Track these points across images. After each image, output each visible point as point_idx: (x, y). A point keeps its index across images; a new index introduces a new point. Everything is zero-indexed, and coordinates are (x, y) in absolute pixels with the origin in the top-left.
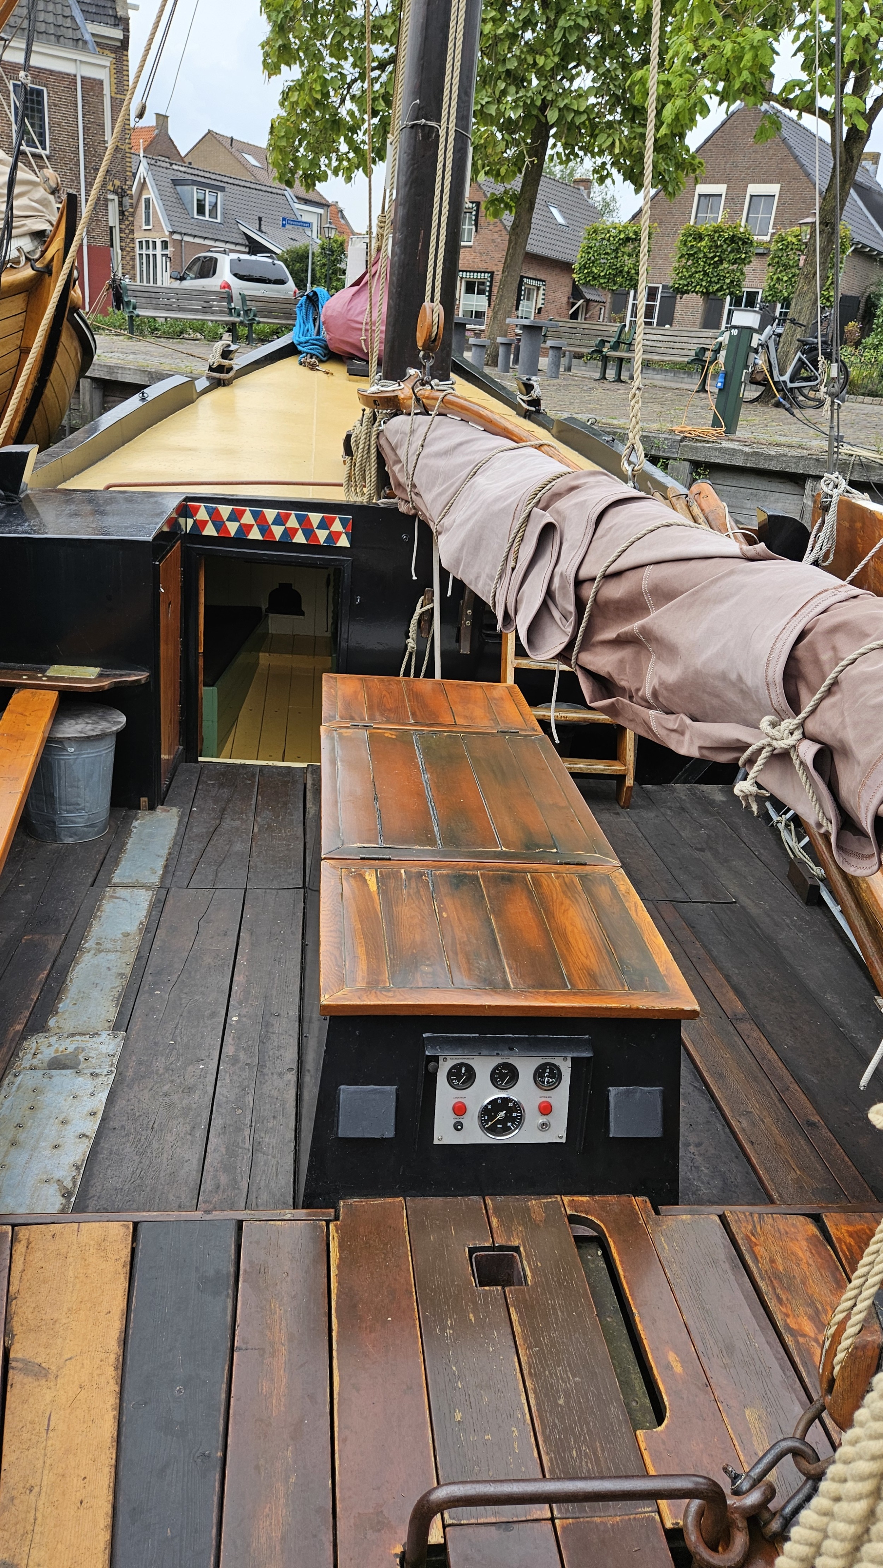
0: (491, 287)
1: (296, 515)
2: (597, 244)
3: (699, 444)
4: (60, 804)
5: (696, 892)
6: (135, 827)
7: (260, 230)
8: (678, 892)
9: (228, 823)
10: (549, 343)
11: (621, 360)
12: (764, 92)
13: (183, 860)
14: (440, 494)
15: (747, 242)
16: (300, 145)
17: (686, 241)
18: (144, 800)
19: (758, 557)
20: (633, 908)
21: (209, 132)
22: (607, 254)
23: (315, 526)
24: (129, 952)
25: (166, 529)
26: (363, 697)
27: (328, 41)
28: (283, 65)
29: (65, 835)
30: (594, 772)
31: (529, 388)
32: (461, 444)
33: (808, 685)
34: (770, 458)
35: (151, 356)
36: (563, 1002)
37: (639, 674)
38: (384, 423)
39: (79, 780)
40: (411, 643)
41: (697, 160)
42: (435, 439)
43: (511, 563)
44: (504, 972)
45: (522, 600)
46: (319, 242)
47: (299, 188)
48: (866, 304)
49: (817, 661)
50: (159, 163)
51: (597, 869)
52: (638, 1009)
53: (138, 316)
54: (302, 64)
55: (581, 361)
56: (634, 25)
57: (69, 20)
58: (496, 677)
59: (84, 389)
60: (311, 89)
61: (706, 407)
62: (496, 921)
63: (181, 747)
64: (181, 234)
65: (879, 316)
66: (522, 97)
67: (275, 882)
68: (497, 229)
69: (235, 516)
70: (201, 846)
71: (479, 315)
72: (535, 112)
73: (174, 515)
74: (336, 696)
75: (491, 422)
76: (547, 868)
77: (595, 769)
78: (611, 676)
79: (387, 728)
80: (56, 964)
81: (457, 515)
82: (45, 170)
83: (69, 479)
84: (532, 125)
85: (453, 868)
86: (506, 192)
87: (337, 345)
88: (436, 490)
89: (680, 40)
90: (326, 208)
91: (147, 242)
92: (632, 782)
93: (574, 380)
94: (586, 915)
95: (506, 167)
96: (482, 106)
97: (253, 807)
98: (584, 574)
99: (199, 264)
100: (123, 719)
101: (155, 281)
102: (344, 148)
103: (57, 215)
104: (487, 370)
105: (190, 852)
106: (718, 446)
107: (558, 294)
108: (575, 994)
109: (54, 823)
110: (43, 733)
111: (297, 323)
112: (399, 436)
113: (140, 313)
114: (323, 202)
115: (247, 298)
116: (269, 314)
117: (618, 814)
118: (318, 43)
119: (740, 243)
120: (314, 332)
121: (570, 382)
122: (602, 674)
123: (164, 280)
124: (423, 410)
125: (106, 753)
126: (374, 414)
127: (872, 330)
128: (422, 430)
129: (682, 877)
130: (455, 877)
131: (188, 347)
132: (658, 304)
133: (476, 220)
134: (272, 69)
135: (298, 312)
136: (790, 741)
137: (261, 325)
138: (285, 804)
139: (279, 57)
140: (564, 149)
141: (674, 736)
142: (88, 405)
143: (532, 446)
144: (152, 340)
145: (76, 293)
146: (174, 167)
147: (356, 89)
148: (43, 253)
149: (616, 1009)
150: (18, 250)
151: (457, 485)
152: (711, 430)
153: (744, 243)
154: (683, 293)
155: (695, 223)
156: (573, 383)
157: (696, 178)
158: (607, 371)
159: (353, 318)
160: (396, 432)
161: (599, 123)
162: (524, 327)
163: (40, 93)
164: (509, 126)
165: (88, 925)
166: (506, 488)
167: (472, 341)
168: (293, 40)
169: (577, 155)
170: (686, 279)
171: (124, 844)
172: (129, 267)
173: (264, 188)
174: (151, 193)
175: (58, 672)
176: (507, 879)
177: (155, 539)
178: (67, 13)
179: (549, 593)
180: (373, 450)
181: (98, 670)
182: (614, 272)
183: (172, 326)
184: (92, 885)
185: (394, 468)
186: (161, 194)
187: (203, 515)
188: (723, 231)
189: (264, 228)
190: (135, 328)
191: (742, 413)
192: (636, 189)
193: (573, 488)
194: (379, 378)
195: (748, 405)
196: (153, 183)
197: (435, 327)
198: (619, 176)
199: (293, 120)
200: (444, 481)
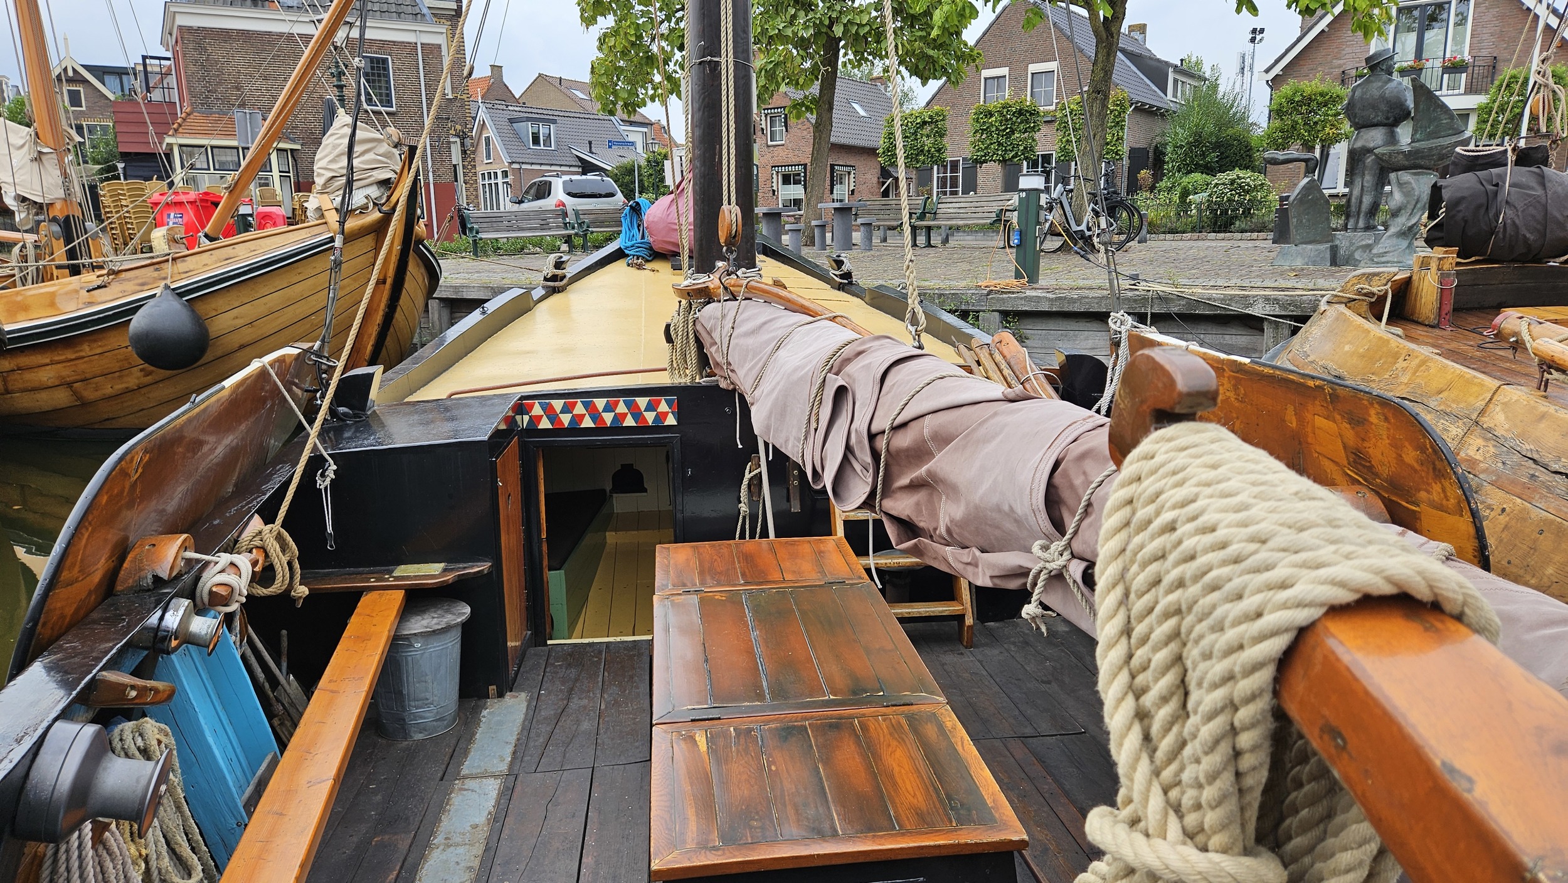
0: (805, 177)
1: (624, 401)
3: (1004, 296)
4: (409, 701)
5: (1045, 727)
6: (484, 717)
7: (591, 152)
8: (1026, 727)
9: (576, 703)
10: (859, 221)
11: (929, 229)
13: (531, 744)
14: (751, 369)
15: (1034, 113)
16: (618, 80)
17: (978, 118)
18: (492, 689)
19: (1018, 398)
20: (960, 743)
21: (540, 75)
23: (643, 410)
24: (477, 844)
25: (503, 427)
26: (694, 563)
28: (598, 17)
29: (415, 732)
30: (932, 614)
31: (839, 263)
32: (765, 323)
33: (1069, 508)
34: (1073, 301)
35: (493, 273)
36: (891, 844)
37: (934, 514)
38: (699, 311)
39: (427, 675)
40: (744, 508)
41: (975, 52)
42: (743, 321)
43: (813, 425)
44: (833, 819)
45: (826, 457)
46: (644, 156)
47: (620, 113)
48: (1155, 153)
49: (1072, 487)
50: (496, 106)
51: (922, 708)
52: (967, 844)
53: (481, 239)
54: (615, 15)
55: (896, 231)
58: (829, 531)
59: (433, 308)
60: (626, 34)
61: (1009, 262)
62: (824, 770)
63: (529, 632)
64: (519, 163)
65: (1168, 162)
66: (811, 18)
67: (622, 758)
68: (805, 127)
69: (567, 409)
70: (549, 729)
71: (797, 203)
72: (824, 30)
73: (511, 413)
74: (668, 566)
75: (789, 301)
76: (874, 712)
77: (933, 612)
78: (910, 519)
79: (716, 590)
80: (406, 864)
81: (765, 386)
82: (388, 128)
83: (415, 392)
84: (822, 40)
85: (781, 721)
86: (806, 97)
87: (660, 246)
88: (748, 366)
90: (649, 127)
91: (489, 173)
92: (971, 620)
93: (887, 249)
94: (913, 755)
95: (804, 77)
96: (779, 30)
97: (600, 684)
98: (875, 428)
99: (535, 188)
100: (468, 610)
101: (498, 208)
102: (657, 78)
103: (401, 164)
104: (804, 252)
105: (538, 735)
106: (1023, 295)
107: (869, 176)
108: (903, 834)
109: (404, 720)
110: (389, 631)
111: (624, 229)
112: (712, 321)
113: (483, 237)
114: (647, 121)
115: (580, 213)
116: (601, 224)
117: (962, 654)
119: (1028, 115)
120: (638, 237)
121: (883, 253)
122: (903, 517)
123: (507, 205)
124: (731, 297)
125: (452, 645)
126: (690, 305)
127: (1164, 175)
128: (732, 314)
129: (1029, 712)
130: (783, 729)
131: (529, 260)
132: (960, 175)
133: (786, 123)
134: (589, 21)
135: (624, 220)
136: (1061, 562)
137: (595, 234)
138: (632, 677)
139: (593, 10)
140: (855, 56)
141: (970, 568)
142: (438, 323)
143: (826, 319)
144: (494, 259)
145: (420, 228)
146: (510, 108)
147: (664, 28)
148: (389, 197)
149: (944, 846)
150: (366, 198)
151: (764, 359)
152: (1014, 282)
153: (1031, 114)
154: (982, 163)
155: (985, 102)
156: (886, 252)
157: (978, 66)
158: (918, 238)
159: (672, 221)
160: (710, 318)
161: (882, 31)
162: (835, 210)
163: (385, 61)
164: (802, 44)
165: (437, 820)
166: (803, 358)
167: (787, 227)
169: (867, 59)
170: (983, 150)
171: (474, 734)
172: (473, 197)
173: (590, 116)
174: (490, 132)
175: (405, 571)
176: (836, 726)
177: (491, 438)
179: (848, 448)
180: (691, 336)
181: (442, 565)
182: (916, 152)
183: (513, 244)
184: (442, 779)
185: (711, 350)
186: (499, 132)
187: (537, 410)
188: (1010, 107)
189: (594, 150)
190: (478, 249)
191: (1043, 263)
192: (924, 84)
193: (860, 353)
194: (690, 271)
195: (1048, 255)
196: (492, 124)
197: (734, 226)
198: (906, 73)
199: (610, 59)
200: (754, 357)
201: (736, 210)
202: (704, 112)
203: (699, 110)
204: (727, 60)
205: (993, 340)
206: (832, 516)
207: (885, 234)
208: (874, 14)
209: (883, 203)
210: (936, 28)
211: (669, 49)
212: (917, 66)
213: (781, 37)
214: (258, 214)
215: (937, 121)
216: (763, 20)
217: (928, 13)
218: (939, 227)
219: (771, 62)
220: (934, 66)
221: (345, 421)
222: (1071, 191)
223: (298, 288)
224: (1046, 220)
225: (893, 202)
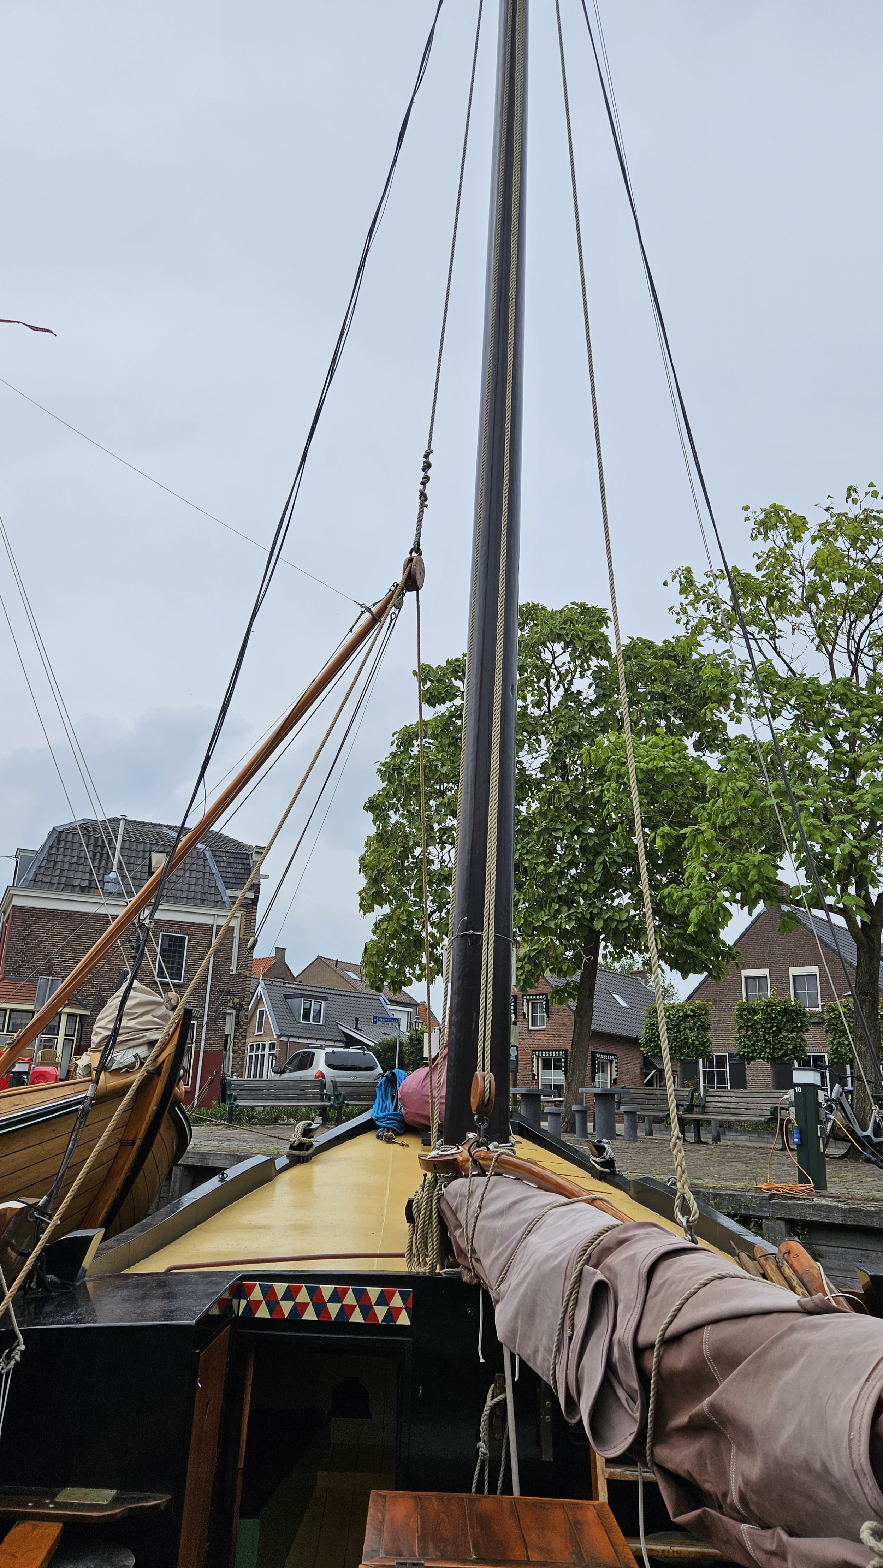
0: (566, 1062)
1: (353, 1289)
3: (789, 1202)
7: (356, 1028)
10: (623, 1108)
11: (699, 1123)
12: (777, 896)
14: (497, 1258)
15: (801, 1013)
16: (389, 960)
17: (741, 1015)
19: (820, 1310)
21: (319, 957)
23: (373, 1302)
25: (215, 1312)
26: (416, 1522)
27: (412, 887)
28: (375, 906)
31: (600, 1150)
32: (515, 1203)
35: (244, 1141)
37: (722, 1473)
38: (445, 1186)
40: (482, 1447)
41: (734, 950)
42: (492, 1200)
43: (568, 1332)
45: (583, 1377)
46: (408, 1034)
47: (387, 991)
50: (274, 983)
53: (238, 1106)
54: (391, 903)
55: (663, 1123)
56: (659, 858)
57: (213, 889)
58: (590, 1493)
59: (175, 1174)
60: (398, 919)
61: (791, 1165)
64: (287, 1036)
66: (573, 913)
68: (567, 1013)
69: (289, 1295)
71: (558, 1088)
72: (586, 923)
73: (226, 1296)
74: (382, 1522)
75: (544, 1179)
78: (692, 1477)
81: (513, 1279)
82: (170, 995)
83: (134, 1264)
84: (584, 933)
86: (568, 984)
87: (412, 1119)
88: (494, 1254)
89: (693, 865)
90: (415, 1007)
91: (258, 1045)
93: (653, 1143)
95: (567, 965)
96: (543, 922)
98: (642, 1339)
99: (299, 1058)
100: (132, 1561)
101: (261, 1076)
102: (425, 960)
103: (173, 1026)
104: (565, 1137)
106: (811, 1203)
107: (631, 1066)
111: (377, 1101)
112: (459, 1199)
113: (240, 1104)
114: (412, 1001)
115: (338, 1084)
116: (354, 1096)
118: (404, 889)
119: (793, 1014)
120: (392, 1108)
121: (649, 1145)
122: (682, 1473)
123: (269, 1074)
124: (480, 1172)
126: (436, 1179)
128: (480, 1191)
131: (281, 1131)
132: (728, 1070)
133: (548, 1009)
134: (366, 908)
135: (378, 1092)
137: (350, 1107)
139: (372, 899)
140: (615, 949)
142: (177, 1186)
143: (584, 1200)
144: (248, 1128)
146: (287, 985)
147: (435, 917)
150: (135, 1058)
151: (512, 1246)
152: (799, 1187)
153: (798, 1014)
154: (750, 1059)
155: (748, 1000)
156: (653, 1145)
157: (737, 964)
158: (687, 1132)
159: (428, 1093)
160: (456, 1195)
161: (642, 928)
162: (596, 1095)
163: (182, 939)
164: (565, 935)
166: (557, 1245)
167: (546, 1111)
168: (384, 888)
169: (627, 953)
170: (749, 1047)
172: (238, 1066)
173: (361, 996)
174: (266, 1007)
175: (70, 1495)
177: (198, 1323)
178: (212, 884)
179: (610, 1368)
180: (435, 1216)
181: (113, 1492)
183: (268, 1113)
185: (455, 1233)
186: (274, 1006)
187: (257, 1294)
188: (774, 1005)
189: (359, 1026)
190: (234, 1118)
191: (829, 1170)
192: (685, 976)
193: (622, 1242)
194: (439, 1142)
195: (834, 1162)
196: (268, 999)
197: (487, 1093)
198: (666, 968)
199: (383, 942)
200: (501, 1243)
201: (490, 1076)
202: (463, 981)
203: (459, 978)
204: (488, 933)
205: (780, 1251)
206: (593, 1471)
207: (651, 1127)
208: (632, 912)
209: (647, 1092)
210: (692, 924)
211: (438, 935)
212: (677, 961)
213: (544, 929)
214: (34, 1072)
215: (699, 1015)
216: (527, 914)
217: (686, 914)
218: (708, 1122)
219: (534, 950)
220: (694, 961)
221: (51, 1291)
222: (851, 1092)
223: (48, 1146)
224: (828, 1120)
225: (658, 1092)
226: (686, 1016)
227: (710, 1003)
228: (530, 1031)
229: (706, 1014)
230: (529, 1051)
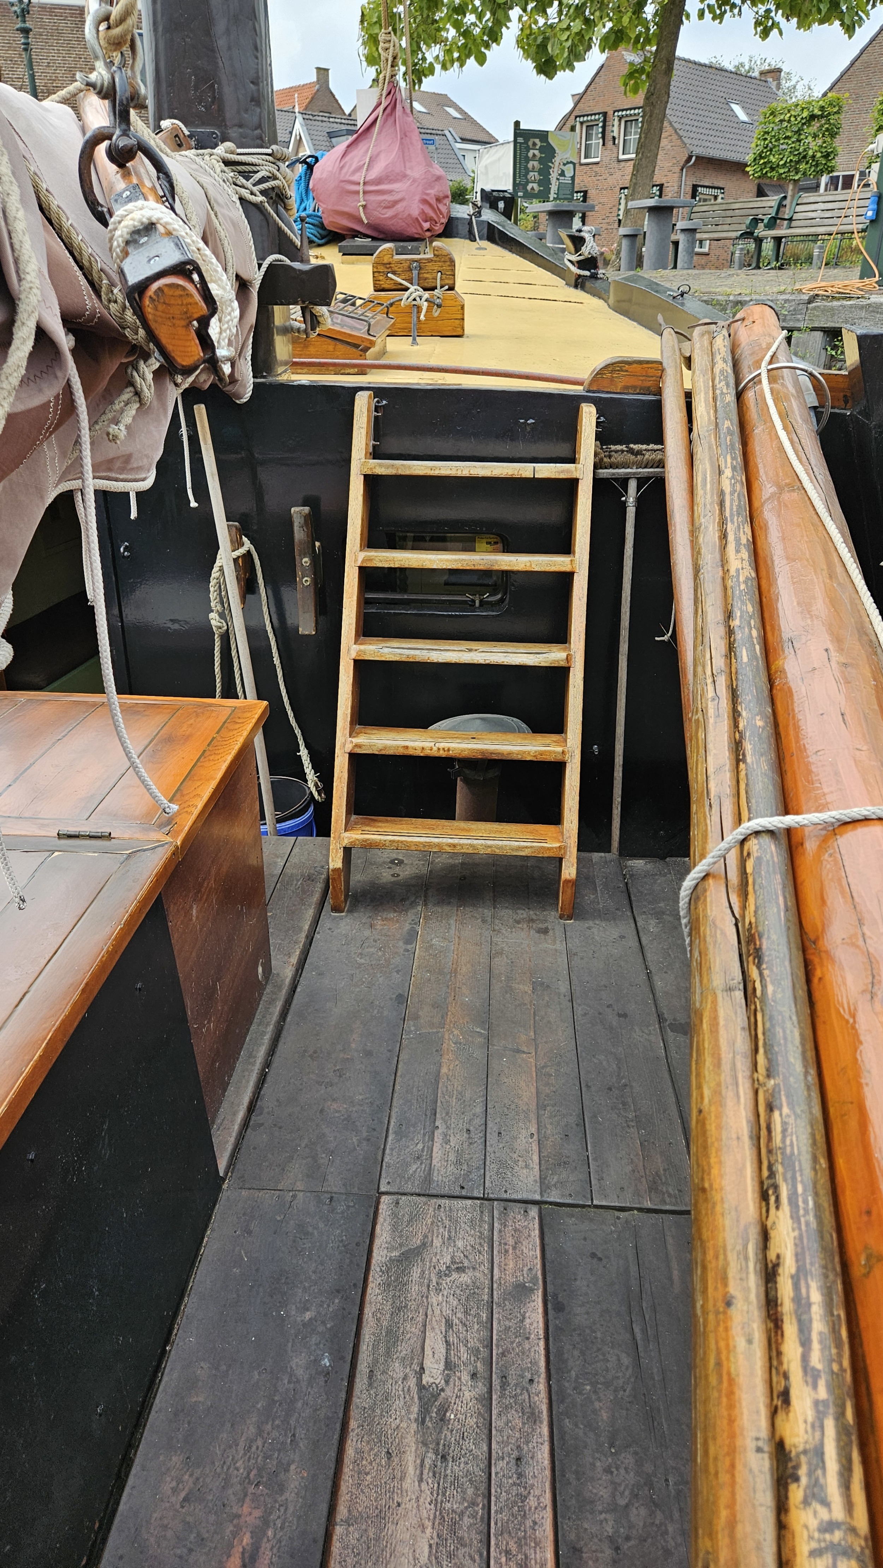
2: (776, 128)
22: (787, 138)
50: (317, 118)
92: (572, 869)
159: (347, 178)
182: (796, 159)
196: (308, 138)
226: (813, 117)
227: (847, 95)
228: (619, 161)
229: (838, 113)
230: (618, 189)
